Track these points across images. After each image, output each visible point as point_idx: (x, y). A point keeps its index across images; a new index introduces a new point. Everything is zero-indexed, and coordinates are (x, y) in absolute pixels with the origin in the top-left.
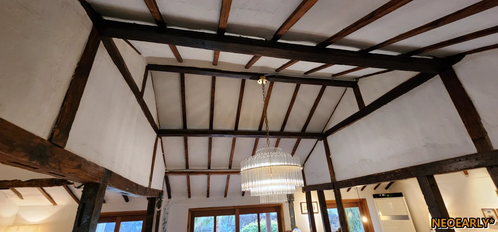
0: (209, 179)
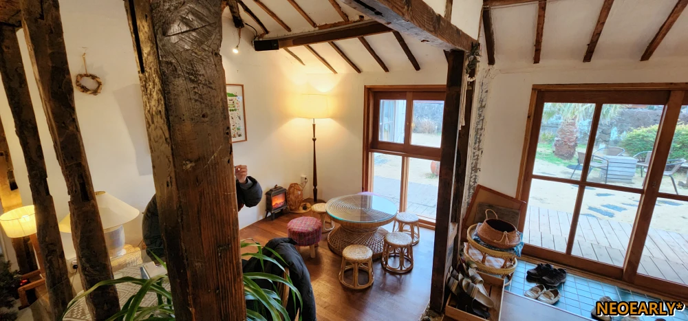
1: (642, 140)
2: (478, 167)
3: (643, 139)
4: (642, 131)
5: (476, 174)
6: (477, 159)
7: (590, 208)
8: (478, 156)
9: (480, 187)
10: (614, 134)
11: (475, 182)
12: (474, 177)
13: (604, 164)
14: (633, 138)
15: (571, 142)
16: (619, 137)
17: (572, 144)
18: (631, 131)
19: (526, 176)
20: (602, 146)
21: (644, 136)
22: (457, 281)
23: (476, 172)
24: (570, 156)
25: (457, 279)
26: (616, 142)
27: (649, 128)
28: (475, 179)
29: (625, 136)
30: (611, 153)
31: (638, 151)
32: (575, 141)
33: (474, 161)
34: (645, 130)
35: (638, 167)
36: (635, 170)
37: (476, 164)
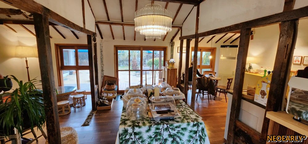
0: (123, 29)
5: (103, 72)
8: (103, 66)
9: (105, 76)
11: (103, 75)
17: (136, 65)
19: (117, 71)
25: (100, 101)
37: (103, 69)
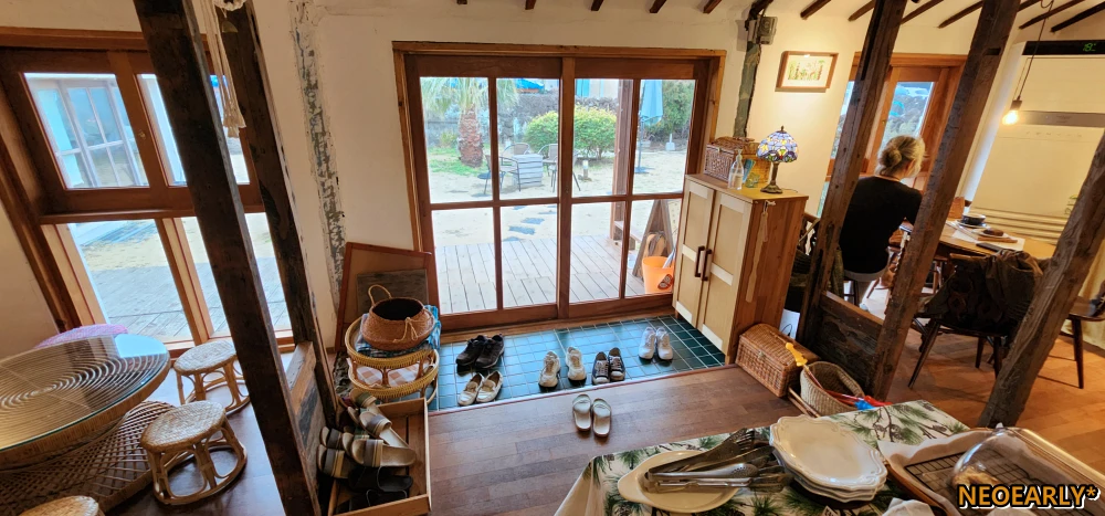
1: (542, 131)
2: (338, 210)
3: (542, 129)
4: (539, 120)
5: (339, 223)
6: (332, 194)
7: (512, 229)
8: (332, 188)
9: (351, 246)
10: (516, 129)
11: (341, 240)
12: (335, 230)
13: (514, 168)
14: (534, 129)
15: (476, 142)
16: (521, 130)
17: (478, 145)
18: (531, 121)
20: (508, 143)
21: (543, 127)
22: (342, 453)
23: (337, 220)
24: (479, 162)
25: (342, 448)
26: (520, 136)
27: (545, 117)
28: (339, 233)
29: (527, 128)
30: (518, 151)
31: (541, 146)
32: (480, 140)
33: (328, 200)
34: (542, 118)
35: (544, 164)
36: (542, 169)
37: (333, 204)
